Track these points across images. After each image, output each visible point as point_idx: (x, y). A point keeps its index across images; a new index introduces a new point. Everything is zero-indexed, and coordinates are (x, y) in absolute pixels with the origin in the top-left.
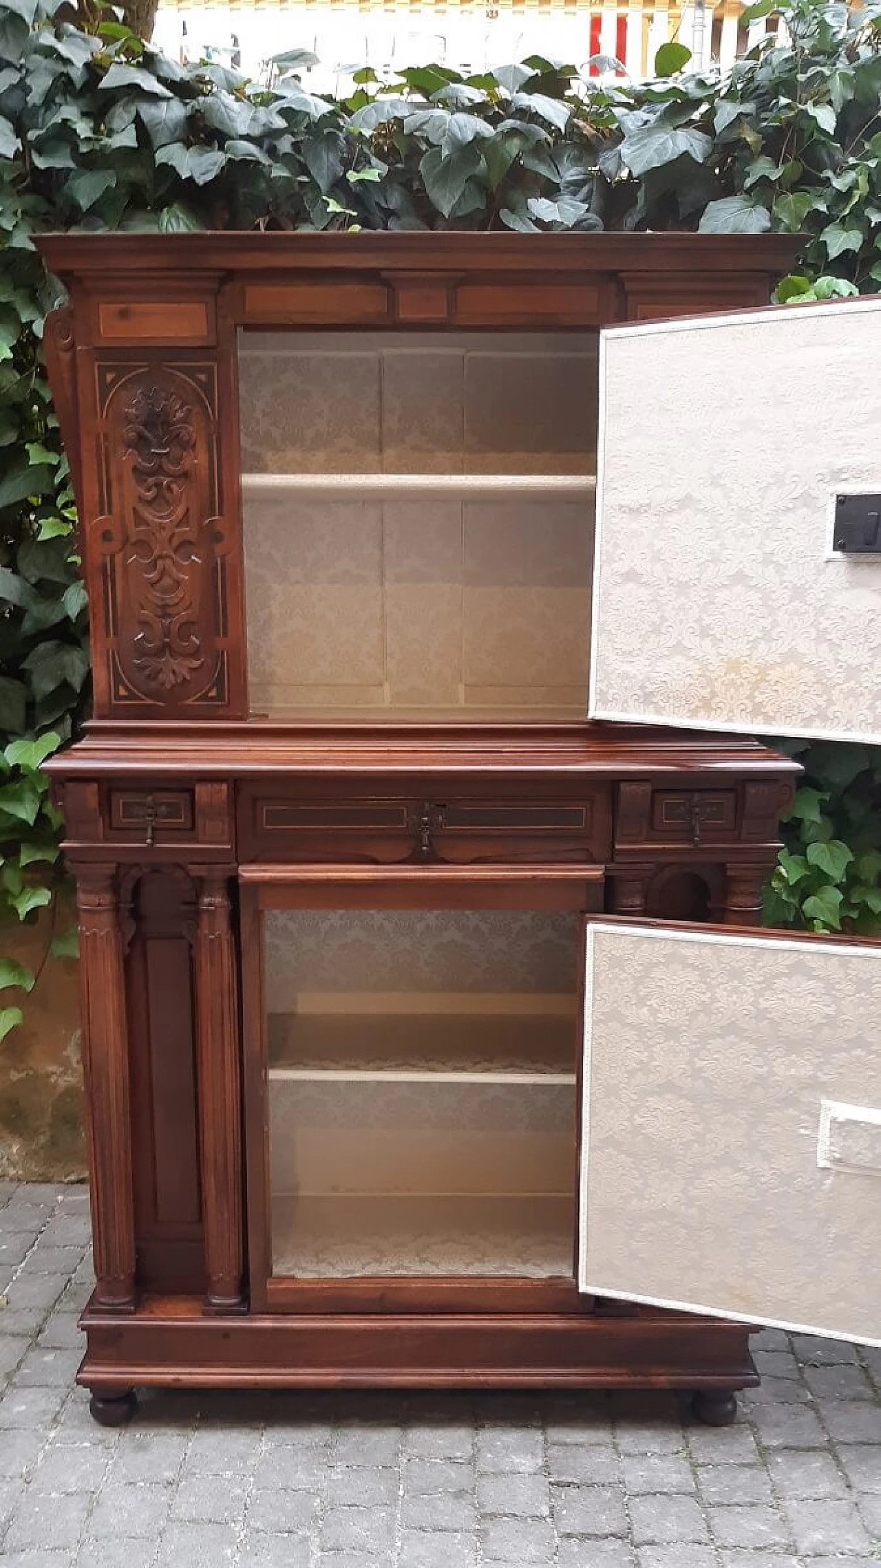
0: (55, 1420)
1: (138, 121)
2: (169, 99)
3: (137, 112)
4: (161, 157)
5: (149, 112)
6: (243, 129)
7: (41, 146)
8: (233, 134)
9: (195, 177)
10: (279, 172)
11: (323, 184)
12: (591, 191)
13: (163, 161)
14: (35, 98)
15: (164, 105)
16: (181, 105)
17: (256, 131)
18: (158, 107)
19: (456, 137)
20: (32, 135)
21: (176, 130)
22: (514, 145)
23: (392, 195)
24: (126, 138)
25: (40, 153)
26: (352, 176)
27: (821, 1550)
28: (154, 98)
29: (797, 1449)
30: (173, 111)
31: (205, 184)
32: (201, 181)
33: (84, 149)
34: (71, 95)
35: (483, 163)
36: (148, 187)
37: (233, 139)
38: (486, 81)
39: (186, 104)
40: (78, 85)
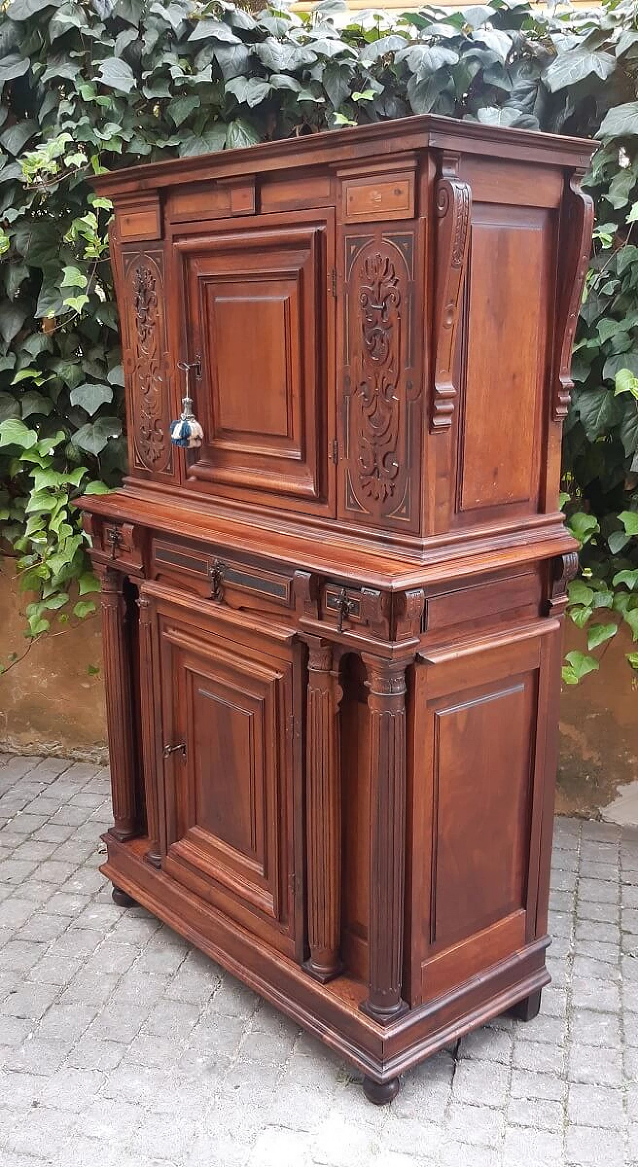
0: (112, 926)
1: (214, 62)
2: (237, 44)
3: (214, 57)
4: (228, 87)
5: (222, 55)
6: (283, 66)
7: (151, 83)
8: (276, 70)
9: (248, 102)
10: (305, 96)
11: (335, 103)
12: (535, 97)
13: (229, 90)
14: (146, 50)
15: (233, 49)
16: (245, 48)
17: (292, 66)
18: (229, 52)
19: (427, 66)
20: (145, 75)
21: (239, 67)
22: (475, 68)
23: (389, 105)
24: (205, 76)
25: (150, 87)
26: (356, 97)
27: (584, 1080)
28: (226, 45)
29: (594, 1011)
30: (241, 53)
31: (254, 107)
32: (251, 105)
33: (178, 84)
34: (174, 43)
35: (452, 81)
36: (222, 107)
37: (276, 73)
38: (456, 20)
39: (249, 47)
40: (179, 37)
